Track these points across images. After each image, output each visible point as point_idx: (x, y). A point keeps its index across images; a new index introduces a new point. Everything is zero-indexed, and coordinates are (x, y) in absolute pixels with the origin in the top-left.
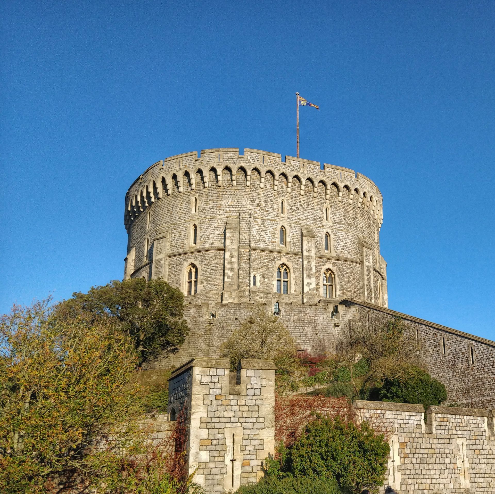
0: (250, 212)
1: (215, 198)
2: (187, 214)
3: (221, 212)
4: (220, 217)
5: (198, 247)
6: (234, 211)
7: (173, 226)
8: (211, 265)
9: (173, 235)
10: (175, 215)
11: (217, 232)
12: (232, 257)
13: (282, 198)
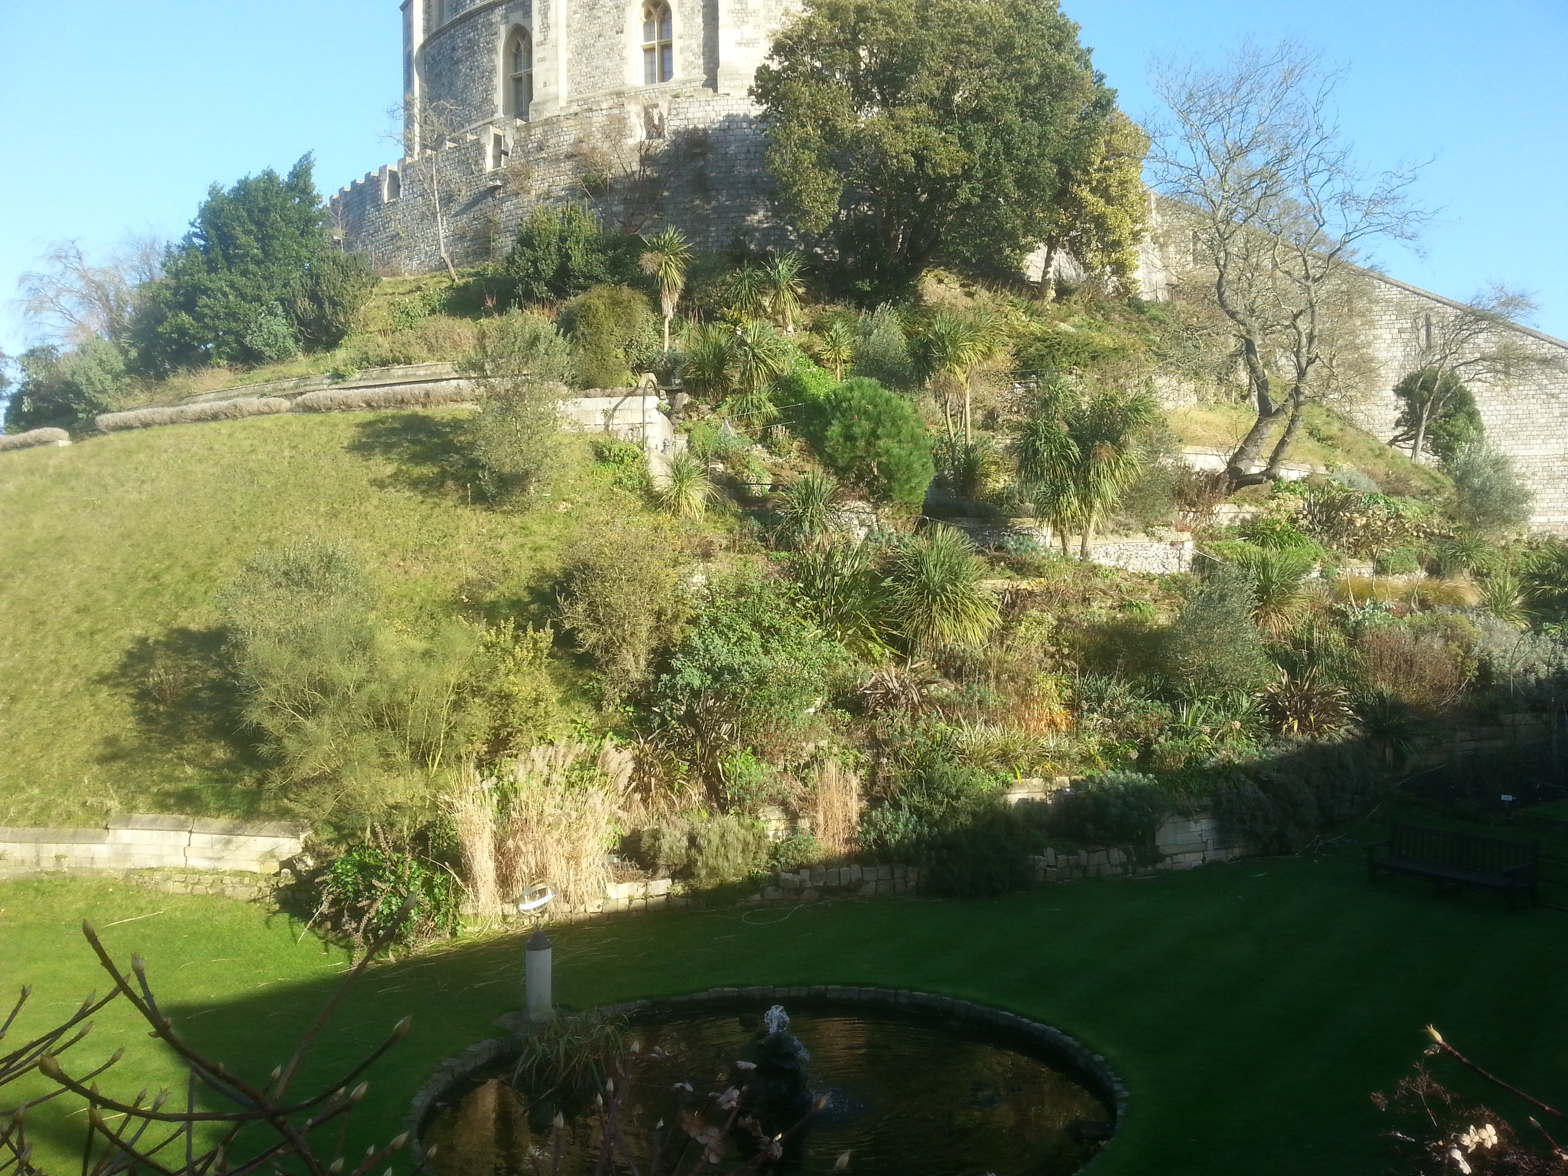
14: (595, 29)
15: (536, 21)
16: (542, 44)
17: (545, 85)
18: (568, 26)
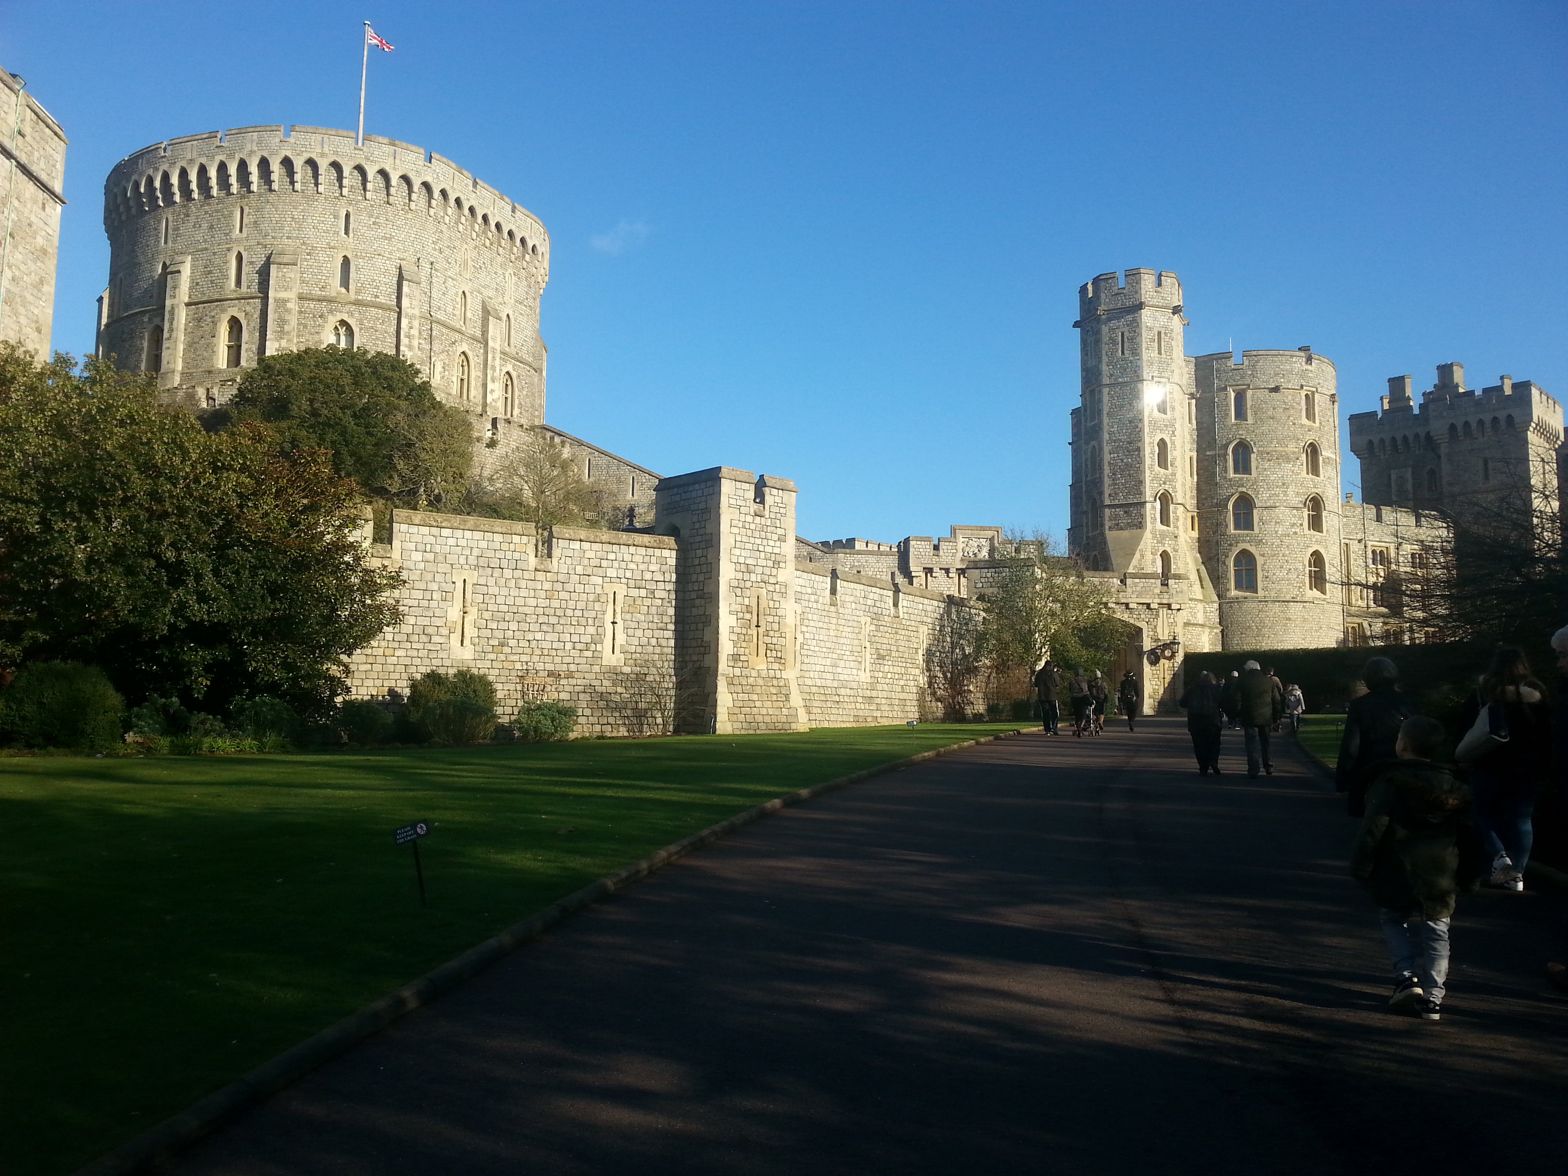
0: (431, 259)
1: (382, 221)
2: (331, 235)
3: (391, 248)
4: (389, 256)
5: (352, 296)
6: (411, 253)
7: (304, 247)
8: (376, 331)
9: (306, 263)
10: (308, 230)
11: (384, 280)
12: (411, 328)
13: (465, 246)
14: (201, 333)
15: (166, 326)
16: (168, 339)
17: (168, 363)
18: (185, 330)
